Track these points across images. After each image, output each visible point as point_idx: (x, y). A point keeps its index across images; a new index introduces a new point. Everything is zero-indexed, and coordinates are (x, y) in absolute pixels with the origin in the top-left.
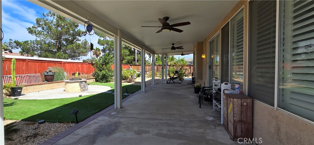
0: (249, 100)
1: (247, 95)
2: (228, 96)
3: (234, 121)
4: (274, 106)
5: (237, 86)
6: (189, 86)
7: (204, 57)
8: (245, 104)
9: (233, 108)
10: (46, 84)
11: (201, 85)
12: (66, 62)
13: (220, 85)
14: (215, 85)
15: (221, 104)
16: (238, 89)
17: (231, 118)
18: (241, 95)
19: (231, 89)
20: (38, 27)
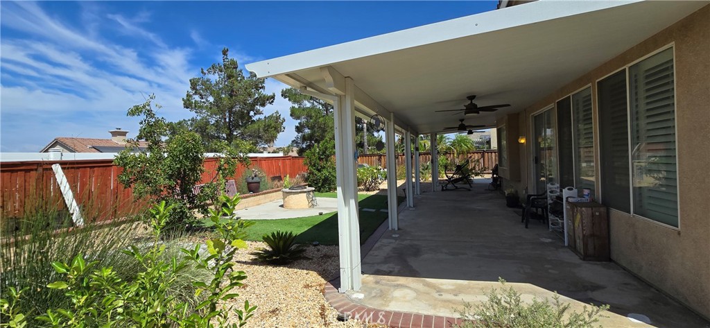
0: (603, 209)
1: (601, 203)
2: (574, 206)
3: (584, 236)
4: (629, 212)
5: (586, 192)
6: (490, 194)
7: (523, 141)
8: (597, 214)
9: (582, 220)
10: (252, 196)
11: (517, 192)
12: (262, 158)
13: (559, 190)
14: (551, 192)
15: (563, 217)
16: (588, 195)
17: (579, 233)
18: (593, 204)
19: (578, 196)
20: (194, 94)
